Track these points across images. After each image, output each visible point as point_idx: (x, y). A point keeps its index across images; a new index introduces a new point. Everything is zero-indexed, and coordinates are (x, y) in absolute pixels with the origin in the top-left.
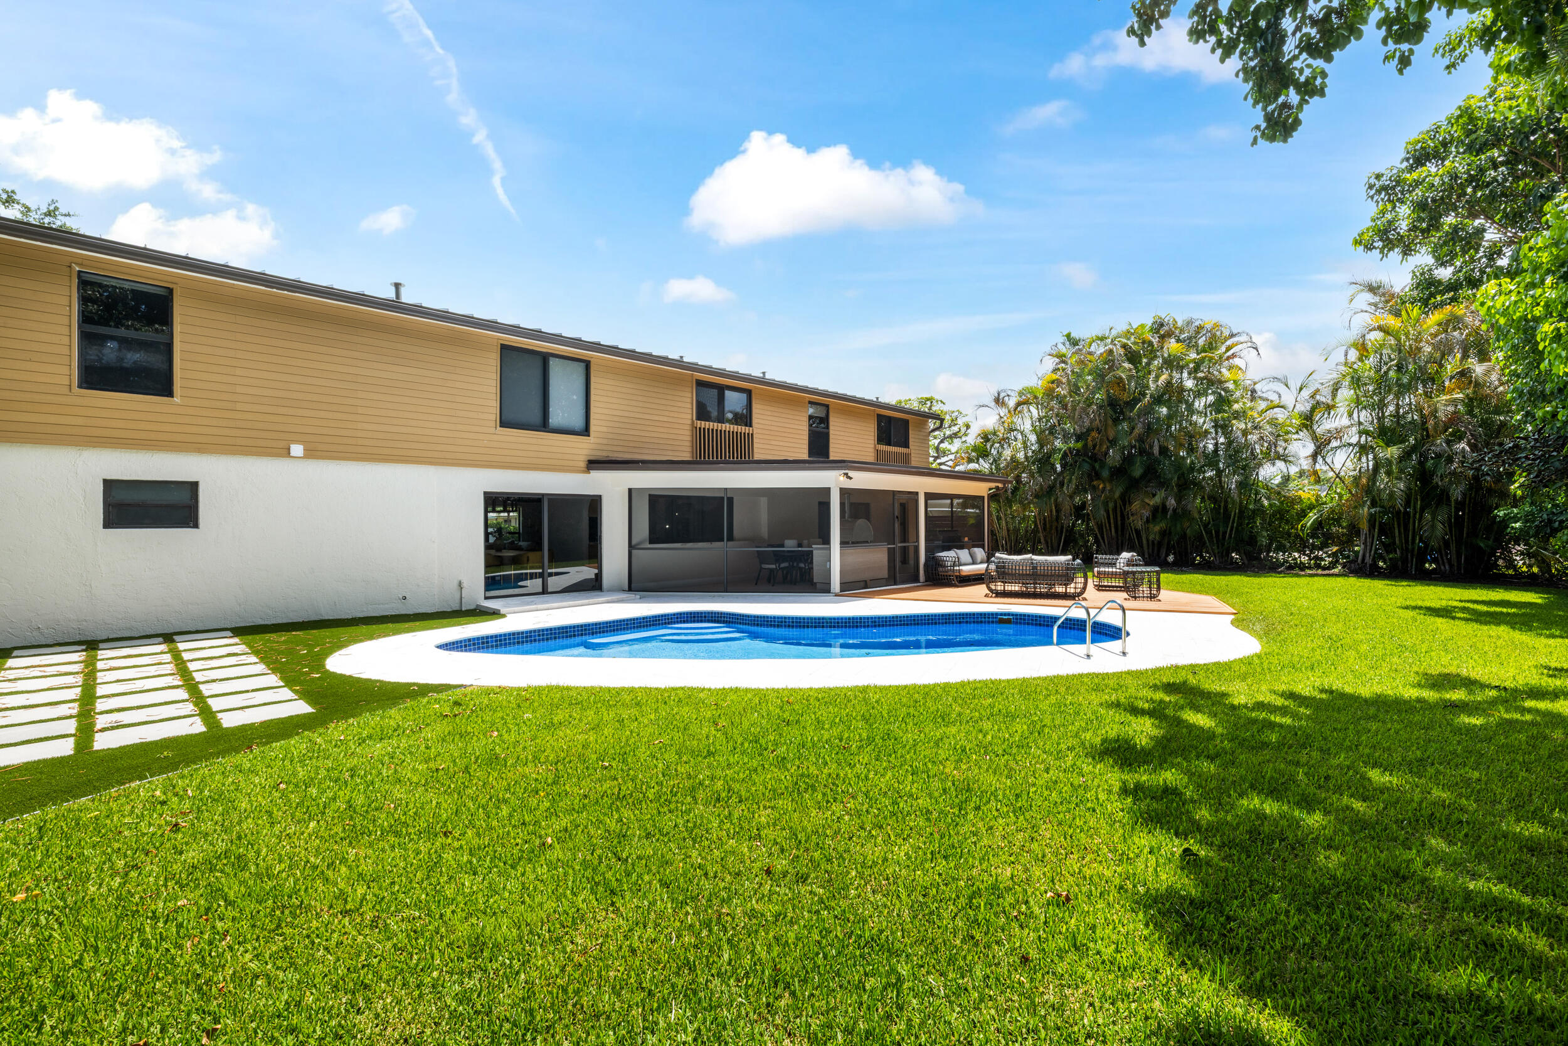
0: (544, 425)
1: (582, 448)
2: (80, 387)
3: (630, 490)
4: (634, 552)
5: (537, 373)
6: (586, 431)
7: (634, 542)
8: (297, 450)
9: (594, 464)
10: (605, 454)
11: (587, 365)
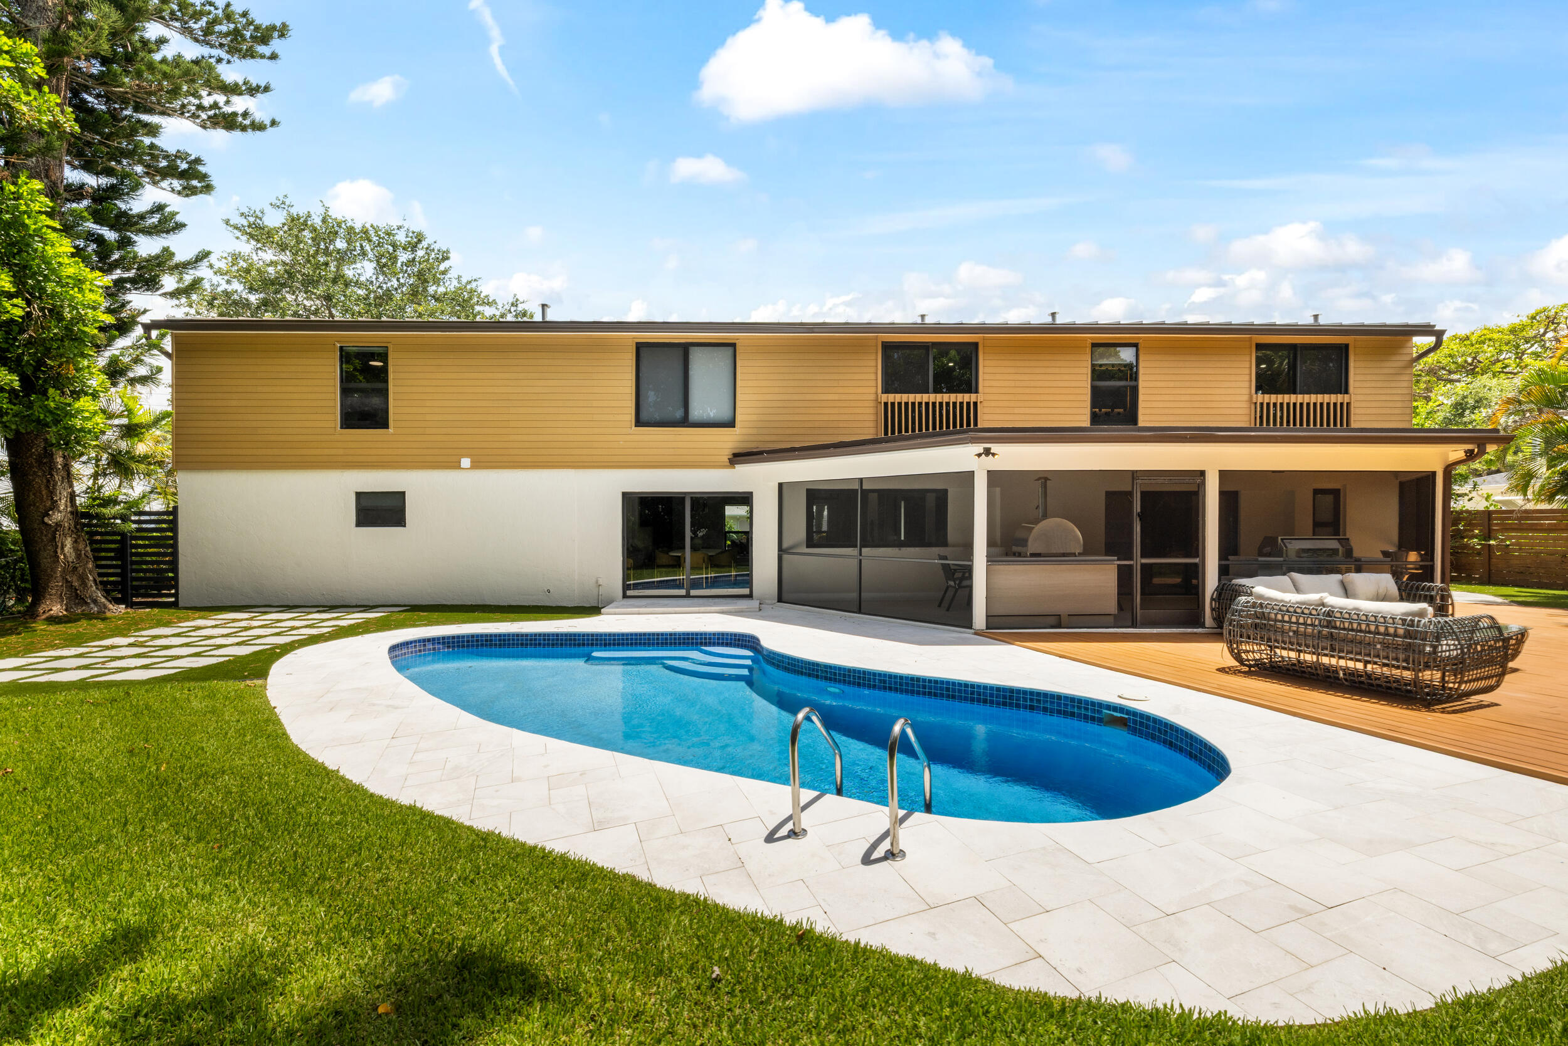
0: (685, 422)
1: (727, 440)
2: (342, 427)
3: (781, 485)
4: (785, 557)
5: (678, 365)
6: (731, 424)
7: (785, 545)
8: (466, 462)
9: (739, 457)
10: (753, 445)
11: (733, 345)
